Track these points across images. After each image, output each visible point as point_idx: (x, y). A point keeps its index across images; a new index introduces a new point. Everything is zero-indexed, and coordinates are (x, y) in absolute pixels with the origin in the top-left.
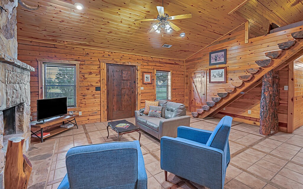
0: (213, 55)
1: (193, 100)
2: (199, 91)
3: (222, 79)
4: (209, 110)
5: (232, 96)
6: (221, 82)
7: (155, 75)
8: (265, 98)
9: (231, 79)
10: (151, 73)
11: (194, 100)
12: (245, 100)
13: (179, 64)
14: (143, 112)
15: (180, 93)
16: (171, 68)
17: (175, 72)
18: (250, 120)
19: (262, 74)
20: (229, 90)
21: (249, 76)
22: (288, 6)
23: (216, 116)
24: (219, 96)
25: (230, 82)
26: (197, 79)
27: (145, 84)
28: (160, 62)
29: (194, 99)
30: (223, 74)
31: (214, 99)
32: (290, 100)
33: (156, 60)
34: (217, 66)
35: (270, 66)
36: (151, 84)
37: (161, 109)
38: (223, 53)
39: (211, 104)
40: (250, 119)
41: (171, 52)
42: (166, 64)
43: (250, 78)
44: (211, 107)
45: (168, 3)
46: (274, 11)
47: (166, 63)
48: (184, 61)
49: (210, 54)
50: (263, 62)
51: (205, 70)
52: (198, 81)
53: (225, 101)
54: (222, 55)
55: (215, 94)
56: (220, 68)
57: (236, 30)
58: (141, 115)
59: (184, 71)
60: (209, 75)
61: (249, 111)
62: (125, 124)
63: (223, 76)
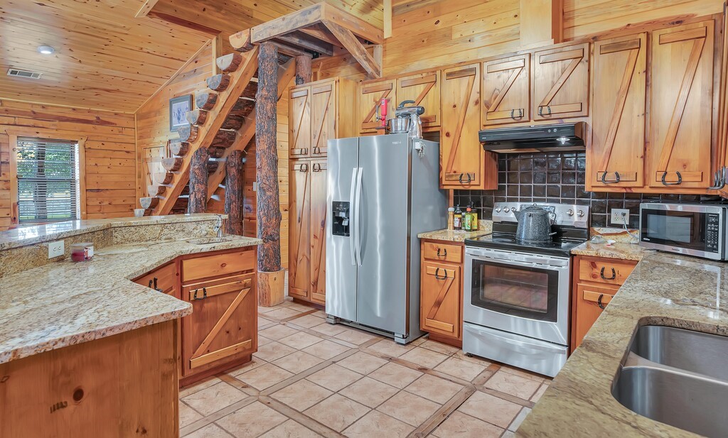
0: (175, 107)
7: (14, 150)
13: (113, 124)
15: (119, 202)
16: (82, 133)
19: (190, 155)
28: (35, 115)
33: (20, 108)
35: (197, 141)
38: (187, 104)
42: (60, 121)
48: (134, 115)
49: (171, 102)
54: (187, 109)
59: (132, 141)
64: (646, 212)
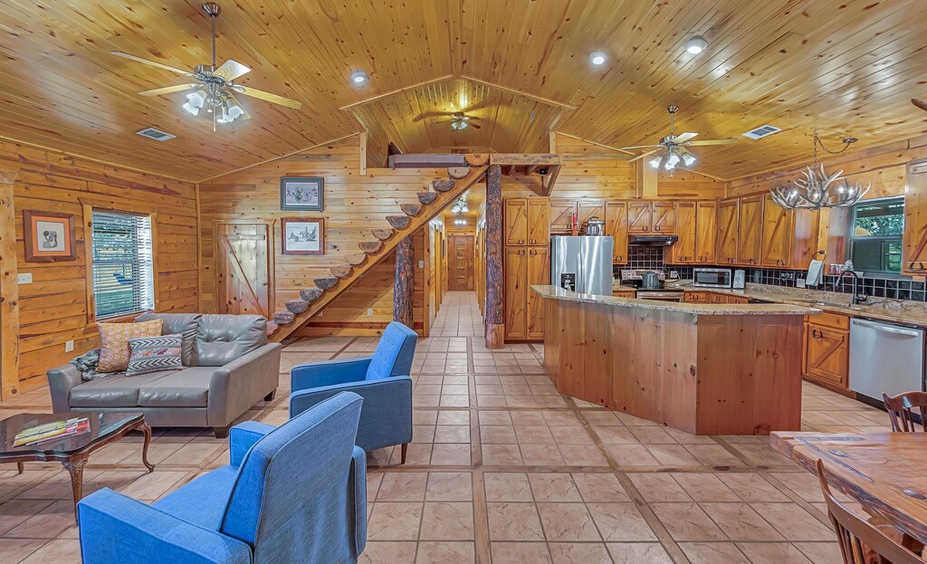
0: (290, 186)
1: (230, 303)
2: (251, 276)
3: (315, 246)
4: (293, 322)
5: (344, 284)
6: (313, 253)
7: (90, 224)
8: (401, 283)
9: (335, 247)
10: (69, 216)
11: (233, 301)
12: (361, 290)
13: (178, 194)
14: (92, 366)
15: (186, 285)
16: (152, 205)
17: (165, 219)
18: (371, 328)
19: (396, 240)
20: (339, 272)
21: (377, 243)
22: (410, 118)
23: (301, 335)
24: (318, 285)
25: (331, 253)
26: (244, 243)
27: (42, 260)
28: (107, 180)
29: (235, 299)
30: (317, 233)
31: (307, 293)
32: (426, 284)
33: (92, 169)
34: (302, 214)
35: (406, 228)
36: (71, 258)
37: (180, 340)
38: (315, 185)
39: (298, 306)
40: (371, 325)
41: (162, 153)
42: (133, 188)
43: (377, 248)
44: (297, 315)
45: (218, 33)
46: (393, 121)
47: (132, 185)
48: (195, 184)
49: (283, 181)
50: (398, 220)
51: (270, 220)
52: (248, 248)
53: (329, 297)
54: (314, 190)
55: (297, 282)
56: (309, 218)
57: (343, 142)
58: (85, 380)
59: (194, 215)
60: (280, 235)
61: (370, 311)
62: (76, 420)
63: (317, 239)
64: (696, 272)
